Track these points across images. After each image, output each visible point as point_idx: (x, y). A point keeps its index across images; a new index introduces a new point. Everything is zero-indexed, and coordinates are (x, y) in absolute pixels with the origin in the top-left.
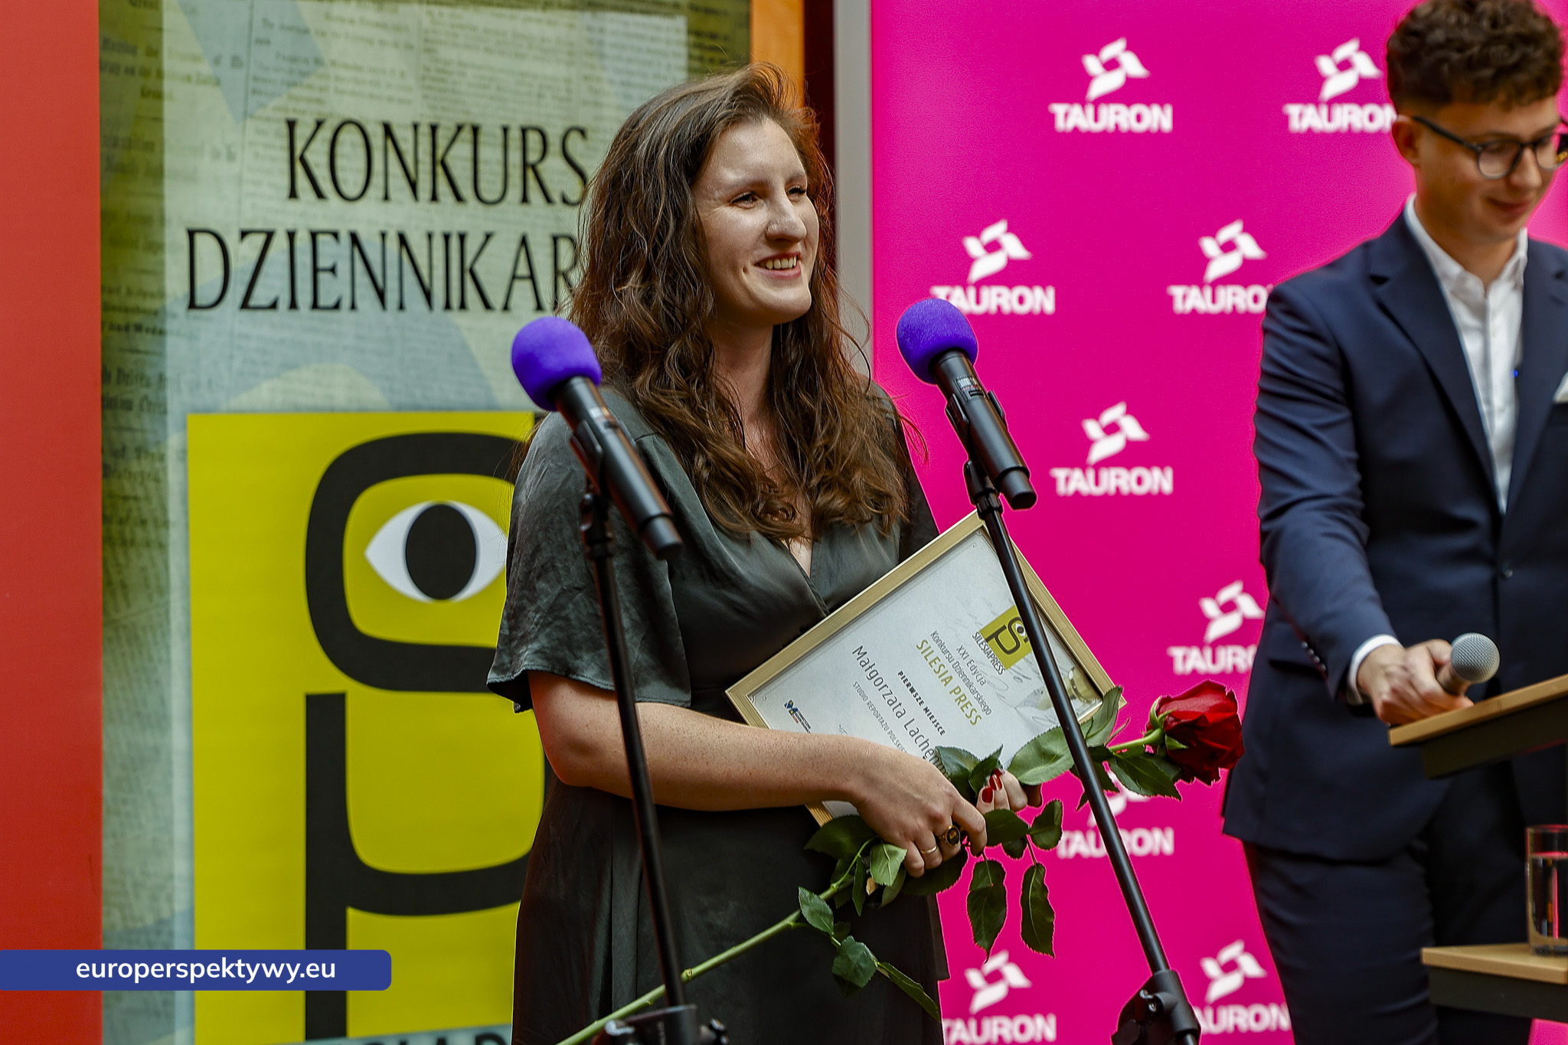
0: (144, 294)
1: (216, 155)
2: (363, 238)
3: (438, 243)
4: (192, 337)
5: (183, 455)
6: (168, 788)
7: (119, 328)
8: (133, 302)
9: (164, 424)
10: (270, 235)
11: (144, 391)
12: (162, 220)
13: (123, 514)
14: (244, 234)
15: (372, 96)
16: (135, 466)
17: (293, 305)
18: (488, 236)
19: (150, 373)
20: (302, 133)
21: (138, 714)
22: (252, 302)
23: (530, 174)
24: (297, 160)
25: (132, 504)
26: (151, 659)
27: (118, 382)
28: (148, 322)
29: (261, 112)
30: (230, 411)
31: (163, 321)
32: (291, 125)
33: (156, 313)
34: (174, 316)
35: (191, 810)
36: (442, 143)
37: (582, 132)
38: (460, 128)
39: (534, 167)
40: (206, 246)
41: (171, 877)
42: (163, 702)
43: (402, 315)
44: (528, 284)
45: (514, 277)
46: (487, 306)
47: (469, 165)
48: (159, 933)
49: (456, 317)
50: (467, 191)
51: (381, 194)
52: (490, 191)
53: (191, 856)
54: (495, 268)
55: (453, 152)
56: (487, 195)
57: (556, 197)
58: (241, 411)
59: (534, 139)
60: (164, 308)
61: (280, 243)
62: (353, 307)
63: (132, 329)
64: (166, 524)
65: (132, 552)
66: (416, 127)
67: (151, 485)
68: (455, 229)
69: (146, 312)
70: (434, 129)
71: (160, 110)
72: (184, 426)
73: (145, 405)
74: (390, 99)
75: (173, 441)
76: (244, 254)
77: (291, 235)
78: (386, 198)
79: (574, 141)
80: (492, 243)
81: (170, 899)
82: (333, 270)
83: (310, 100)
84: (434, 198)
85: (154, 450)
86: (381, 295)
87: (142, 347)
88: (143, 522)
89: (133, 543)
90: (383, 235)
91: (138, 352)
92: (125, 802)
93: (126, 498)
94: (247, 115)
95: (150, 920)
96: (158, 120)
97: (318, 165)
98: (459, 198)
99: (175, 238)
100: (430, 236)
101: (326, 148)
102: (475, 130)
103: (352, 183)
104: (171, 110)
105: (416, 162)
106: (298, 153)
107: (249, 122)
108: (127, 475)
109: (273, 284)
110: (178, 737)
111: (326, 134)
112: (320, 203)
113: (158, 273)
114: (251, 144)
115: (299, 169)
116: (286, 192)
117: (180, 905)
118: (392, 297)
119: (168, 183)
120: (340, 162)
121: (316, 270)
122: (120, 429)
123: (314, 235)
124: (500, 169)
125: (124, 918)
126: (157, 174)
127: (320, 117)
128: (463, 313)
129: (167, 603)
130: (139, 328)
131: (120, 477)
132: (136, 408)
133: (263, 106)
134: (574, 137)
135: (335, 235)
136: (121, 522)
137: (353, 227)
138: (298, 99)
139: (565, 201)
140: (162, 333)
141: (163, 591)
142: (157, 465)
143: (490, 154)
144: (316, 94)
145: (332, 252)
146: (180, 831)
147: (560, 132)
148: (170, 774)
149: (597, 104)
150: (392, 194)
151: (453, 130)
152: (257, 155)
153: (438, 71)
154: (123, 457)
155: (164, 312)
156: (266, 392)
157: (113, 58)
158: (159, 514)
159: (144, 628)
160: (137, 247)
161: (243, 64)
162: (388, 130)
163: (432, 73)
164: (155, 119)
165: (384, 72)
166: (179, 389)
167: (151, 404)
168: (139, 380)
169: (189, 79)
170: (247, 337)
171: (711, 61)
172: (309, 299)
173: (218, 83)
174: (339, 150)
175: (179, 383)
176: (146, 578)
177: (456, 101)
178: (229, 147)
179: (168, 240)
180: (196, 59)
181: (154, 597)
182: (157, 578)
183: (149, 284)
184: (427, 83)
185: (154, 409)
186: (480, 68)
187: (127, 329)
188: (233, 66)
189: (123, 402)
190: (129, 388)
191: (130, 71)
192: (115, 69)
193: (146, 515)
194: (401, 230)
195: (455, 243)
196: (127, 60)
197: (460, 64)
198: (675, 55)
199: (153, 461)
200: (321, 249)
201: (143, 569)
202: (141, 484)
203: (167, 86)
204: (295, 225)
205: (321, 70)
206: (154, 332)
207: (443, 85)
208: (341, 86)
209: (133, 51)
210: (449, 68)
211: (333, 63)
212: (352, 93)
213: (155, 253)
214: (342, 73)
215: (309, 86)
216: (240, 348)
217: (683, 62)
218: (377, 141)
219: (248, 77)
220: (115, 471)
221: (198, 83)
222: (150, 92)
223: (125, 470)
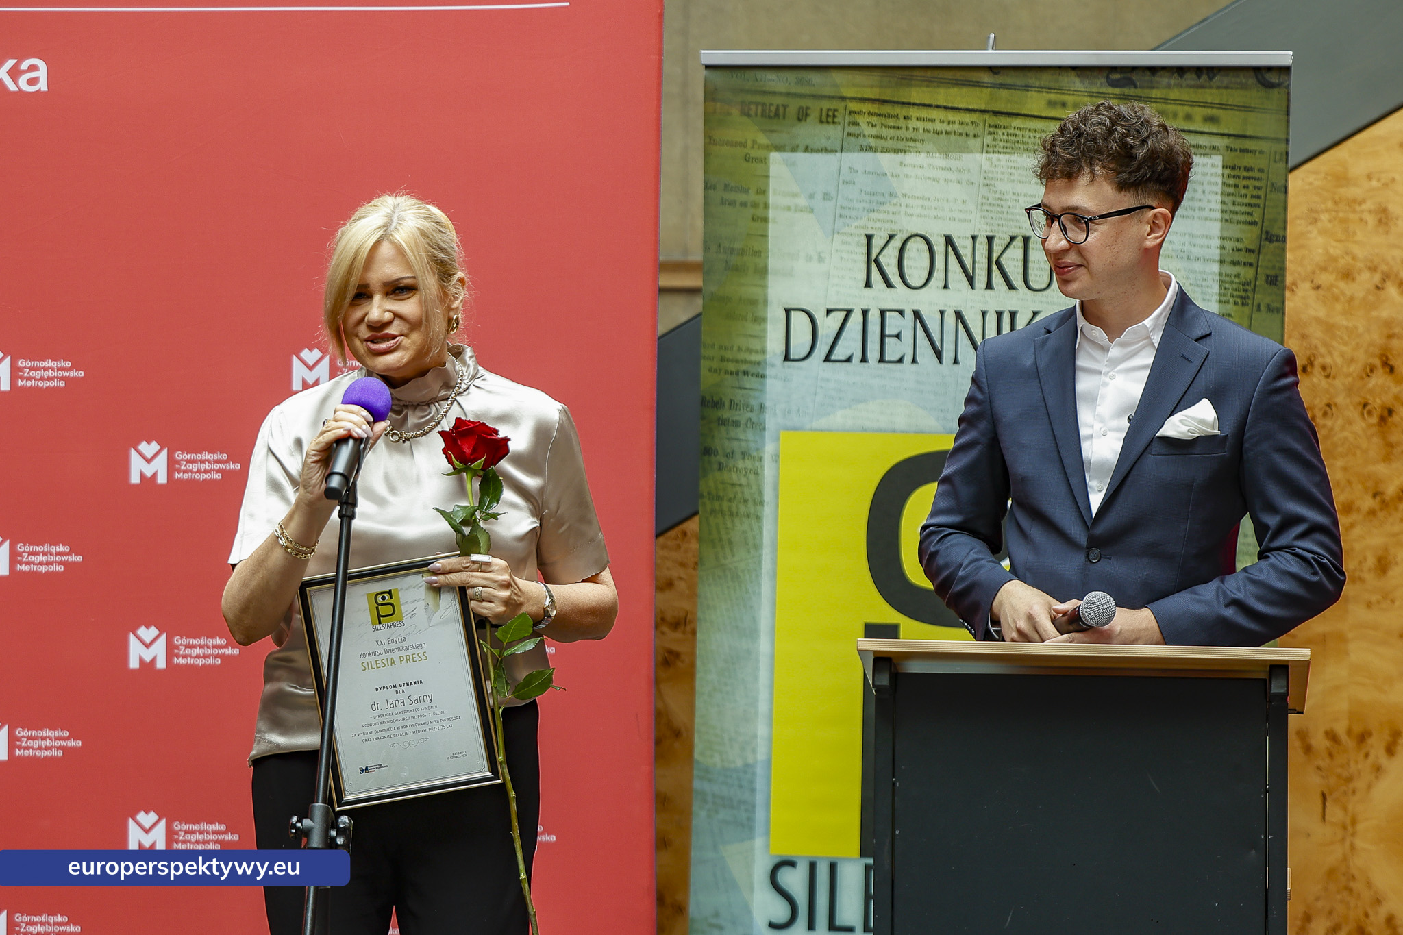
0: (750, 351)
1: (809, 259)
2: (924, 314)
3: (992, 320)
4: (786, 380)
5: (776, 458)
6: (756, 678)
7: (731, 373)
8: (742, 356)
9: (763, 437)
10: (849, 312)
11: (749, 415)
12: (765, 302)
13: (731, 495)
14: (829, 312)
15: (936, 217)
16: (740, 464)
17: (864, 359)
19: (753, 403)
20: (877, 243)
21: (737, 627)
22: (833, 358)
24: (872, 261)
25: (738, 488)
26: (747, 592)
27: (730, 409)
28: (752, 369)
29: (846, 230)
30: (812, 430)
31: (765, 369)
32: (869, 238)
33: (759, 363)
34: (773, 365)
35: (771, 694)
36: (997, 248)
38: (1013, 238)
40: (799, 320)
41: (755, 736)
42: (755, 620)
43: (956, 366)
47: (1021, 264)
48: (745, 772)
50: (1018, 281)
51: (941, 284)
52: (1038, 282)
53: (770, 725)
55: (1007, 255)
56: (1033, 285)
58: (816, 430)
60: (765, 361)
61: (856, 318)
62: (914, 361)
63: (741, 374)
64: (761, 503)
65: (737, 521)
66: (974, 238)
67: (752, 477)
68: (1007, 308)
69: (751, 362)
70: (990, 239)
71: (766, 229)
72: (778, 439)
73: (749, 423)
74: (952, 219)
75: (769, 448)
76: (828, 326)
77: (865, 313)
78: (946, 287)
81: (754, 751)
82: (898, 336)
83: (885, 221)
84: (989, 286)
85: (755, 454)
86: (939, 354)
87: (748, 386)
88: (745, 501)
89: (737, 514)
90: (942, 313)
91: (745, 389)
92: (726, 684)
93: (733, 485)
94: (834, 232)
95: (739, 763)
96: (765, 236)
97: (888, 265)
98: (1011, 287)
99: (775, 315)
100: (984, 314)
101: (897, 253)
102: (1026, 240)
103: (916, 277)
104: (773, 229)
105: (974, 262)
106: (873, 257)
107: (836, 236)
108: (735, 469)
109: (850, 344)
110: (764, 645)
111: (896, 244)
112: (890, 289)
113: (762, 337)
114: (837, 251)
115: (874, 267)
116: (863, 283)
117: (761, 755)
118: (948, 355)
119: (770, 277)
120: (906, 263)
121: (883, 336)
122: (730, 439)
123: (883, 313)
125: (722, 760)
126: (763, 272)
127: (893, 233)
129: (761, 555)
130: (746, 373)
131: (730, 471)
132: (742, 426)
133: (848, 225)
135: (901, 312)
136: (730, 500)
137: (916, 308)
138: (874, 221)
140: (763, 376)
141: (758, 547)
142: (757, 463)
144: (890, 217)
145: (898, 324)
146: (763, 707)
148: (757, 669)
150: (951, 284)
151: (1009, 239)
152: (841, 258)
153: (995, 199)
154: (732, 457)
155: (766, 363)
156: (840, 418)
157: (731, 196)
158: (757, 496)
159: (743, 571)
160: (746, 320)
161: (832, 198)
162: (949, 240)
163: (990, 200)
164: (762, 236)
165: (947, 200)
166: (775, 414)
167: (753, 423)
168: (745, 408)
169: (789, 209)
170: (828, 380)
171: (1246, 187)
172: (877, 355)
173: (812, 211)
174: (906, 254)
175: (775, 410)
176: (746, 538)
177: (1011, 220)
178: (820, 253)
179: (769, 315)
180: (795, 195)
181: (752, 551)
182: (754, 538)
183: (754, 344)
184: (985, 207)
185: (756, 427)
186: (1031, 196)
187: (737, 373)
188: (824, 199)
189: (733, 421)
190: (738, 412)
191: (744, 204)
192: (732, 203)
193: (747, 496)
194: (959, 309)
195: (1006, 319)
196: (742, 197)
197: (1014, 194)
198: (1209, 183)
199: (754, 460)
200: (888, 321)
201: (744, 532)
202: (745, 476)
203: (772, 214)
204: (868, 306)
205: (895, 201)
206: (757, 376)
207: (999, 209)
208: (910, 211)
209: (747, 191)
210: (1004, 197)
211: (904, 196)
212: (920, 216)
213: (760, 324)
214: (911, 202)
215: (885, 212)
216: (822, 387)
217: (1219, 188)
218: (940, 247)
219: (836, 205)
220: (727, 466)
221: (796, 211)
222: (758, 218)
223: (734, 467)
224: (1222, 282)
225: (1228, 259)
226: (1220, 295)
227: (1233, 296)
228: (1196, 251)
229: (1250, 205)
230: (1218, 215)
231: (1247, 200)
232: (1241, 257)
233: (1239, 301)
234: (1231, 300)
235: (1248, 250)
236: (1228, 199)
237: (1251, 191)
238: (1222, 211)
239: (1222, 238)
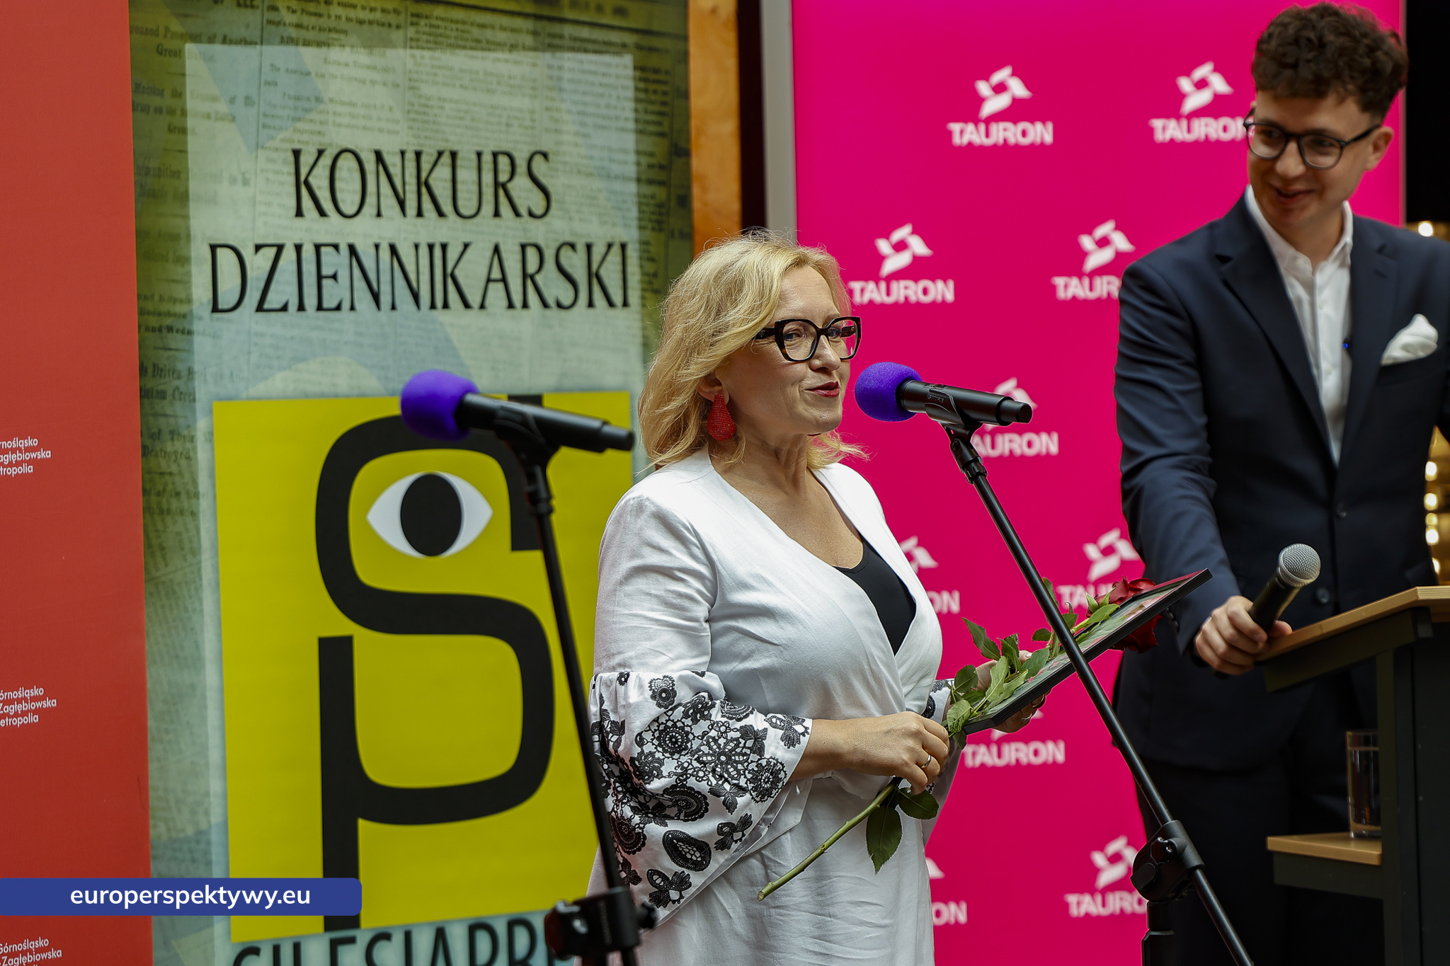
0: (174, 300)
1: (233, 181)
2: (360, 249)
3: (424, 251)
4: (215, 336)
5: (210, 436)
6: (204, 719)
7: (153, 330)
8: (165, 307)
9: (193, 411)
10: (280, 248)
11: (176, 383)
12: (188, 236)
13: (161, 488)
14: (258, 248)
15: (365, 128)
16: (169, 447)
17: (301, 307)
18: (466, 246)
19: (181, 367)
20: (306, 161)
21: (177, 657)
22: (266, 306)
23: (501, 192)
24: (302, 184)
25: (167, 478)
26: (186, 610)
27: (154, 376)
28: (178, 324)
29: (270, 144)
30: (249, 399)
31: (191, 323)
32: (297, 153)
33: (184, 316)
34: (200, 318)
35: (223, 737)
36: (426, 167)
37: (545, 155)
38: (440, 154)
39: (504, 186)
40: (227, 260)
41: (207, 794)
42: (197, 646)
43: (394, 313)
44: (501, 286)
45: (489, 280)
46: (467, 305)
47: (449, 185)
48: (198, 842)
49: (439, 314)
50: (447, 207)
51: (375, 212)
52: (467, 206)
53: (224, 777)
54: (472, 273)
55: (434, 175)
56: (463, 211)
57: (524, 211)
58: (259, 399)
59: (503, 162)
60: (191, 311)
61: (289, 255)
62: (352, 308)
63: (164, 331)
64: (197, 495)
65: (169, 520)
66: (403, 153)
67: (183, 462)
68: (438, 240)
69: (175, 315)
70: (418, 155)
71: (185, 143)
72: (210, 412)
73: (177, 393)
74: (381, 130)
75: (201, 425)
76: (259, 265)
77: (298, 248)
78: (379, 215)
79: (538, 162)
80: (469, 251)
81: (207, 813)
82: (334, 277)
83: (312, 133)
84: (420, 214)
85: (185, 432)
86: (376, 297)
87: (173, 346)
88: (178, 494)
89: (169, 511)
90: (377, 246)
91: (170, 349)
92: (167, 731)
93: (162, 474)
94: (258, 146)
95: (190, 831)
96: (183, 152)
97: (320, 188)
98: (441, 214)
99: (200, 252)
100: (417, 246)
101: (327, 173)
102: (454, 155)
103: (349, 201)
104: (193, 143)
105: (404, 183)
106: (303, 178)
107: (260, 152)
108: (163, 454)
109: (283, 290)
110: (210, 676)
111: (326, 161)
112: (323, 219)
113: (186, 282)
114: (262, 171)
115: (304, 191)
116: (294, 211)
117: (215, 819)
118: (385, 299)
119: (192, 205)
120: (338, 185)
121: (320, 278)
122: (156, 415)
123: (318, 247)
124: (475, 188)
125: (169, 830)
126: (183, 197)
127: (322, 146)
128: (446, 311)
129: (199, 562)
130: (170, 329)
131: (157, 456)
132: (169, 397)
133: (273, 138)
134: (538, 159)
135: (336, 247)
136: (158, 494)
137: (351, 241)
138: (302, 132)
139: (531, 214)
140: (190, 333)
141: (195, 552)
142: (188, 445)
143: (466, 175)
144: (317, 128)
145: (332, 262)
146: (214, 756)
147: (527, 155)
148: (205, 707)
149: (556, 131)
150: (383, 211)
151: (436, 155)
152: (267, 180)
153: (421, 105)
154: (159, 439)
155: (192, 315)
156: (280, 382)
157: (144, 99)
158: (190, 487)
159: (180, 584)
160: (167, 261)
161: (254, 103)
162: (379, 156)
163: (416, 108)
164: (181, 151)
165: (375, 107)
166: (205, 381)
167: (181, 393)
168: (171, 374)
169: (208, 116)
170: (262, 335)
171: (655, 92)
172: (314, 302)
173: (233, 119)
174: (338, 174)
175: (205, 375)
176: (181, 542)
177: (437, 131)
178: (244, 174)
179: (193, 254)
180: (214, 99)
181: (188, 557)
182: (191, 541)
183: (179, 292)
184: (412, 116)
185: (184, 398)
186: (456, 102)
187: (160, 330)
188: (246, 104)
189: (158, 392)
190: (163, 381)
191: (159, 111)
192: (145, 109)
193: (180, 488)
194: (392, 241)
195: (438, 252)
196: (156, 101)
197: (439, 99)
198: (624, 87)
199: (184, 441)
200: (324, 259)
201: (178, 534)
202: (175, 461)
203: (190, 122)
204: (301, 239)
205: (321, 107)
206: (183, 332)
207: (425, 118)
208: (339, 120)
209: (161, 93)
210: (431, 103)
211: (331, 100)
212: (348, 126)
213: (183, 266)
214: (339, 108)
215: (311, 121)
216: (256, 344)
217: (630, 93)
218: (370, 166)
219: (259, 114)
220: (152, 451)
221: (216, 119)
222: (175, 128)
223: (161, 450)
224: (640, 204)
225: (644, 177)
226: (640, 219)
227: (650, 221)
228: (616, 169)
229: (661, 114)
230: (631, 125)
231: (656, 108)
232: (654, 174)
233: (656, 226)
234: (650, 226)
235: (662, 167)
236: (641, 106)
237: (659, 98)
238: (637, 121)
239: (638, 153)
